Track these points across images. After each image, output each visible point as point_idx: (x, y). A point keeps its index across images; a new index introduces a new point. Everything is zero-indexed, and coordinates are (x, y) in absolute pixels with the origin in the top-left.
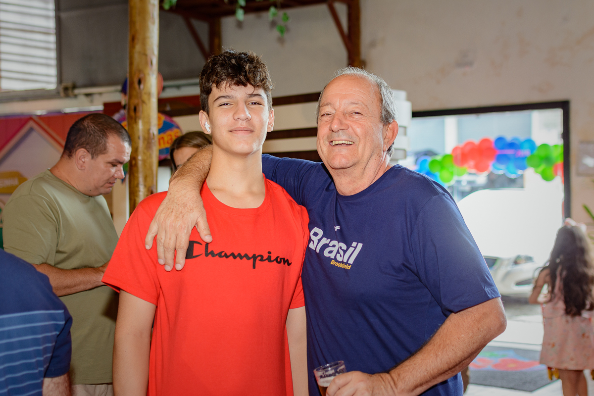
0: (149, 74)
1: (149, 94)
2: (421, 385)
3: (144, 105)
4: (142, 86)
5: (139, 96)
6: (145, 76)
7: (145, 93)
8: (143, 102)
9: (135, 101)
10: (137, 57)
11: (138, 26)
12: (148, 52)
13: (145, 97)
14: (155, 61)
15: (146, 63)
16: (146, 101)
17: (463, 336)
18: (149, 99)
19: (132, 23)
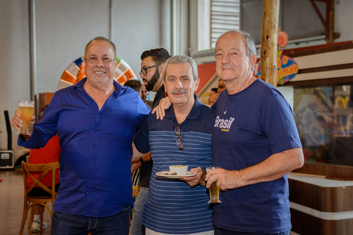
0: (273, 33)
1: (273, 44)
2: (253, 179)
3: (270, 50)
4: (269, 39)
5: (267, 45)
6: (270, 33)
7: (270, 44)
8: (269, 48)
9: (265, 48)
10: (266, 24)
11: (268, 7)
12: (273, 21)
13: (270, 46)
14: (277, 25)
15: (272, 27)
16: (271, 48)
17: (279, 163)
18: (273, 47)
19: (265, 5)
